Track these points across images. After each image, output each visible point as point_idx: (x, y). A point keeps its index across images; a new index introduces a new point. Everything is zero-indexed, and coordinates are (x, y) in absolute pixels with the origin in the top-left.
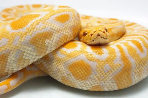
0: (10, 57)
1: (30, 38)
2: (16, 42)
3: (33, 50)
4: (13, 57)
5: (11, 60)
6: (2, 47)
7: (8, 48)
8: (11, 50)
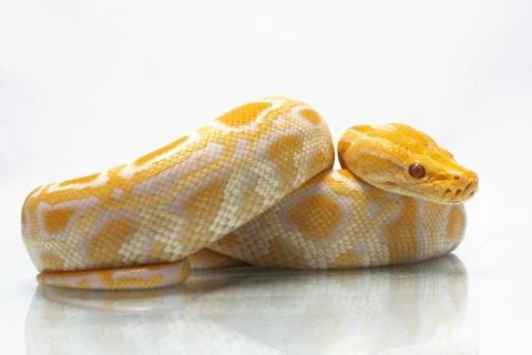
0: (229, 187)
1: (268, 146)
2: (241, 151)
3: (273, 173)
4: (236, 187)
5: (231, 195)
6: (204, 167)
7: (225, 164)
8: (232, 171)
